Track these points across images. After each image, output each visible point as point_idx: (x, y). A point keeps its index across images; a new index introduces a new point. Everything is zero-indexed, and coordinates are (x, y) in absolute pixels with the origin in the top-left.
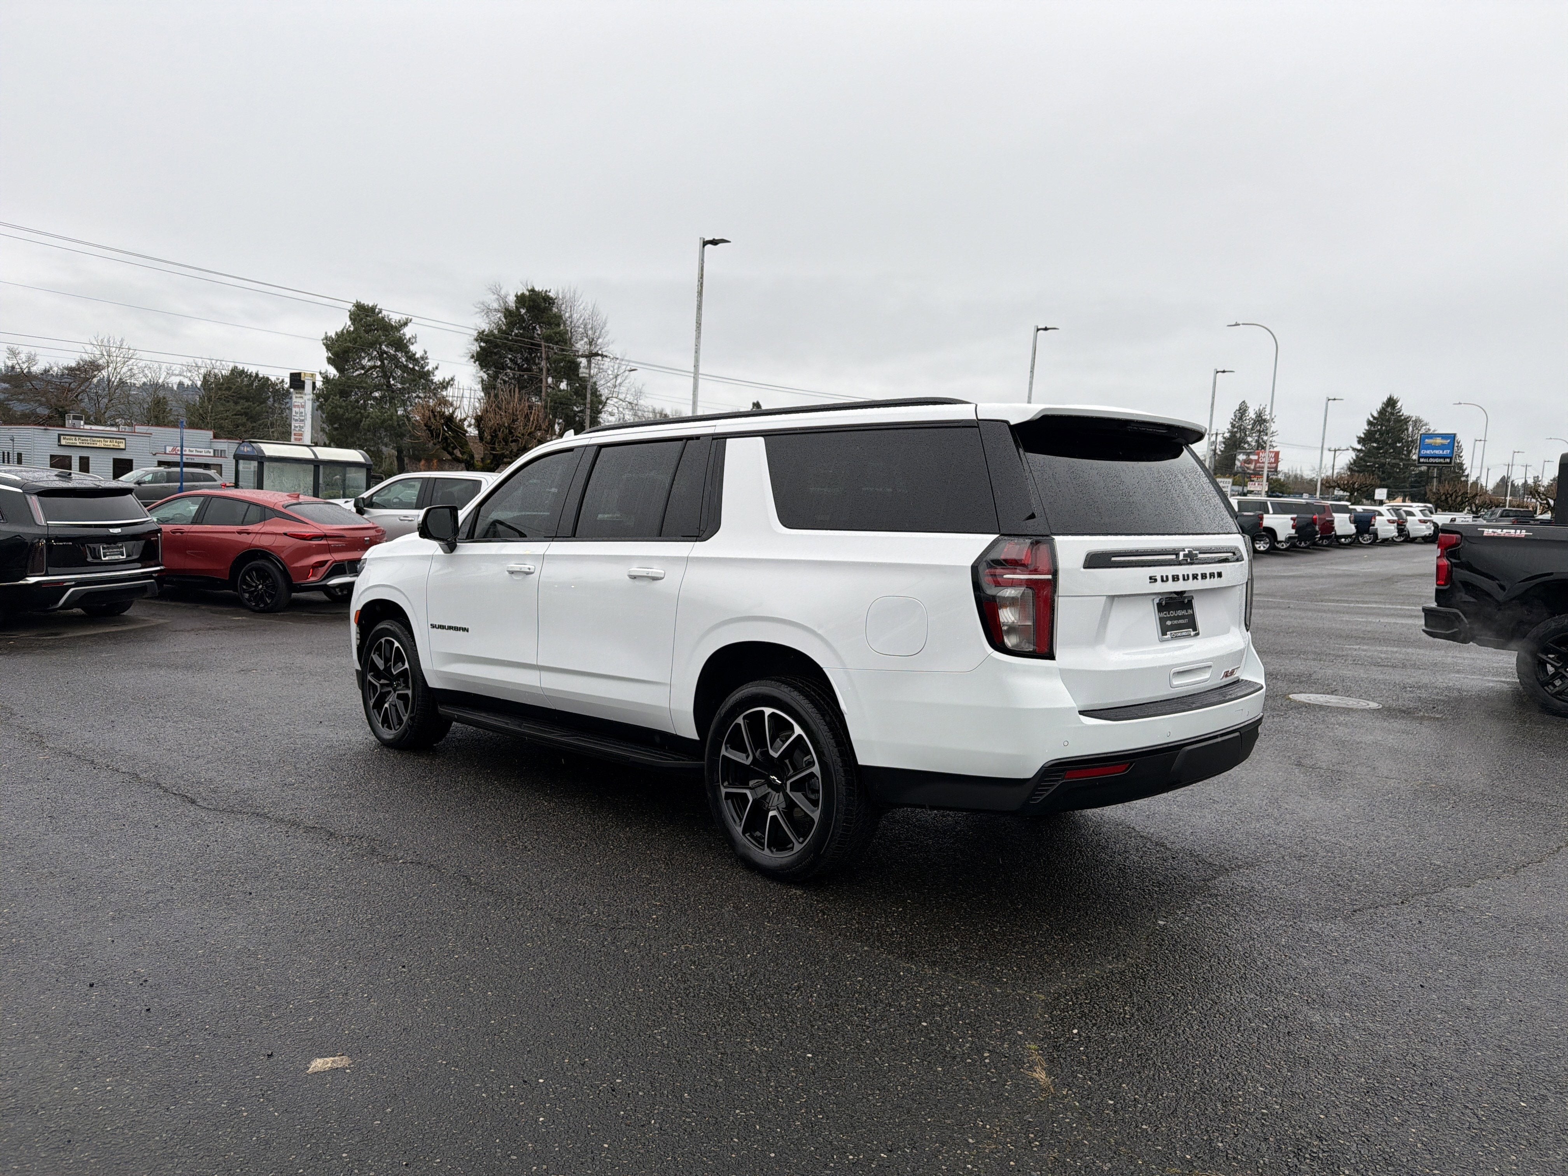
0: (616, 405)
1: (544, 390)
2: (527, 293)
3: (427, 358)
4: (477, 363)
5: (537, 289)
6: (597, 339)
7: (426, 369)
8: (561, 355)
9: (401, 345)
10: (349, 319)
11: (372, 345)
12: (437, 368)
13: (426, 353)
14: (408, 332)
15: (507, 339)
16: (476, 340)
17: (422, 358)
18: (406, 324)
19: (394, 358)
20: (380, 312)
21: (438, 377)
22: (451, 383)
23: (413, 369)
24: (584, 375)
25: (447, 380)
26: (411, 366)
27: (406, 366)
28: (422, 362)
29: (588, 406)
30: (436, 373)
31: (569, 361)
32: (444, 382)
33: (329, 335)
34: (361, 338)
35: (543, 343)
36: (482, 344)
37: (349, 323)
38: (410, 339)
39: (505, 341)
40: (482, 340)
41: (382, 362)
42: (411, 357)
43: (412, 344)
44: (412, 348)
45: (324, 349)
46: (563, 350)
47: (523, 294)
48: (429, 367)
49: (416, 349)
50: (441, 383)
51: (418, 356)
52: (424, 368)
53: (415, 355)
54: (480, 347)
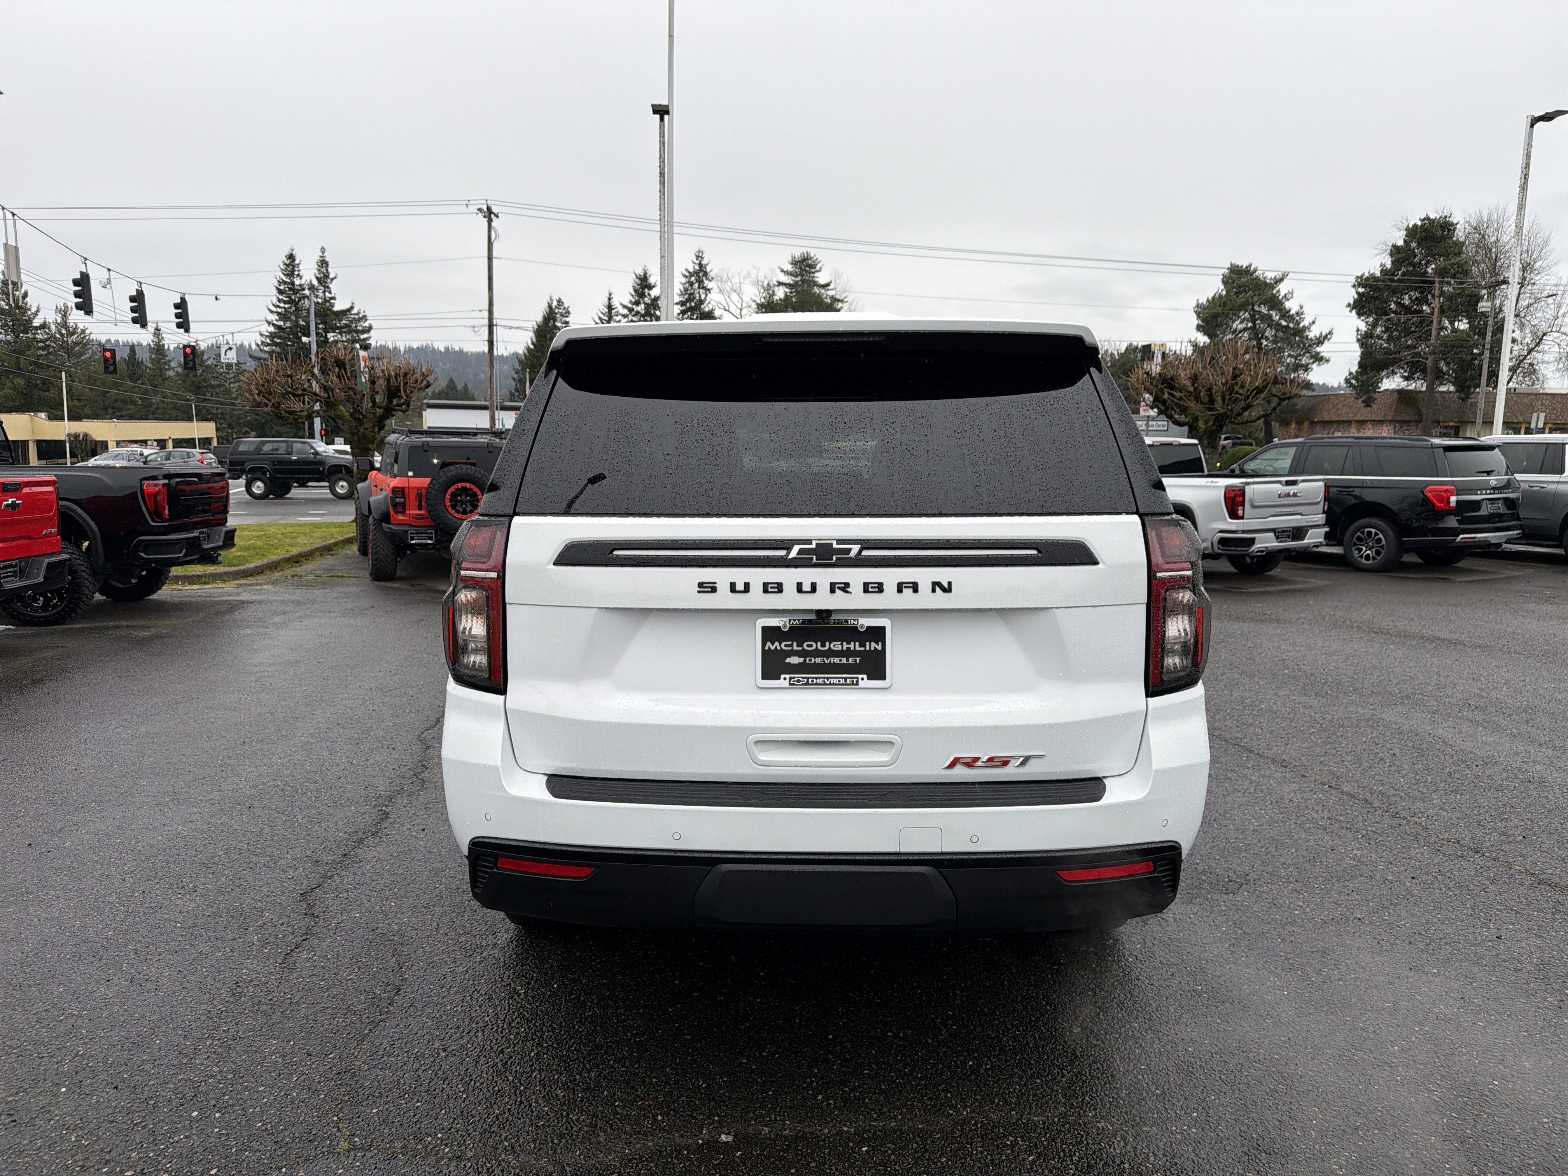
0: (1557, 341)
1: (1434, 333)
2: (1419, 223)
3: (1302, 313)
4: (1354, 311)
5: (1432, 217)
6: (1535, 263)
7: (1301, 325)
8: (1459, 288)
9: (1276, 303)
10: (1221, 283)
11: (1243, 307)
12: (1314, 322)
13: (1301, 307)
14: (1283, 289)
15: (1392, 281)
16: (1354, 286)
17: (1297, 313)
18: (1282, 280)
19: (1267, 319)
20: (1255, 270)
21: (1313, 333)
22: (1329, 336)
23: (1288, 326)
24: (1484, 310)
25: (1324, 334)
26: (1284, 323)
27: (1278, 324)
28: (1298, 318)
29: (1488, 346)
30: (1312, 328)
31: (1468, 296)
32: (1320, 337)
33: (1200, 302)
34: (1231, 301)
35: (1437, 279)
36: (1361, 290)
37: (1222, 287)
38: (1285, 295)
39: (1389, 283)
40: (1359, 285)
41: (1254, 323)
42: (1285, 314)
43: (1288, 300)
44: (1287, 305)
45: (1195, 316)
46: (1462, 283)
47: (1415, 226)
48: (1305, 323)
49: (1292, 306)
50: (1317, 339)
51: (1292, 312)
52: (1299, 324)
53: (1289, 311)
54: (1358, 293)
